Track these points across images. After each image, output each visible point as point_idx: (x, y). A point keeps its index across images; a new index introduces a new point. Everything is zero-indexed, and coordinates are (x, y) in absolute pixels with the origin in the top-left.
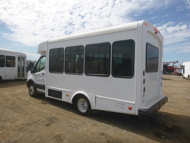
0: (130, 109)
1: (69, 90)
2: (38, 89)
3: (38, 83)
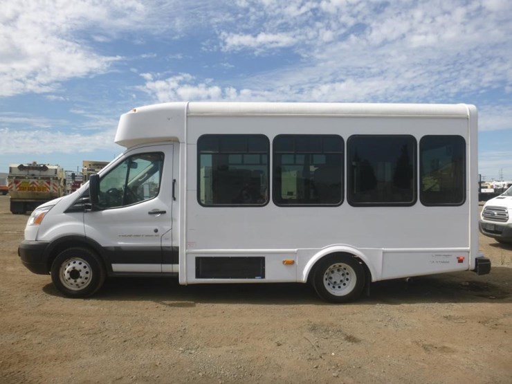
0: (460, 261)
1: (296, 250)
2: (117, 267)
3: (121, 243)
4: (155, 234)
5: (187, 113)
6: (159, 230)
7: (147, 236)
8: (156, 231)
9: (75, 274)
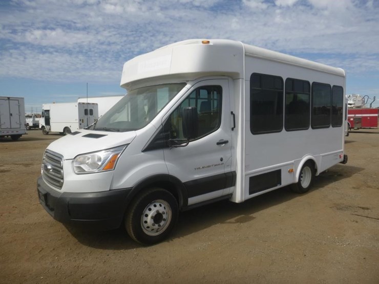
1: (293, 161)
2: (192, 200)
3: (197, 176)
4: (221, 162)
5: (245, 52)
6: (224, 159)
7: (215, 165)
8: (222, 160)
9: (158, 218)
